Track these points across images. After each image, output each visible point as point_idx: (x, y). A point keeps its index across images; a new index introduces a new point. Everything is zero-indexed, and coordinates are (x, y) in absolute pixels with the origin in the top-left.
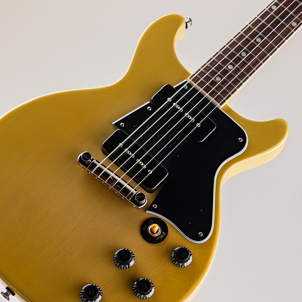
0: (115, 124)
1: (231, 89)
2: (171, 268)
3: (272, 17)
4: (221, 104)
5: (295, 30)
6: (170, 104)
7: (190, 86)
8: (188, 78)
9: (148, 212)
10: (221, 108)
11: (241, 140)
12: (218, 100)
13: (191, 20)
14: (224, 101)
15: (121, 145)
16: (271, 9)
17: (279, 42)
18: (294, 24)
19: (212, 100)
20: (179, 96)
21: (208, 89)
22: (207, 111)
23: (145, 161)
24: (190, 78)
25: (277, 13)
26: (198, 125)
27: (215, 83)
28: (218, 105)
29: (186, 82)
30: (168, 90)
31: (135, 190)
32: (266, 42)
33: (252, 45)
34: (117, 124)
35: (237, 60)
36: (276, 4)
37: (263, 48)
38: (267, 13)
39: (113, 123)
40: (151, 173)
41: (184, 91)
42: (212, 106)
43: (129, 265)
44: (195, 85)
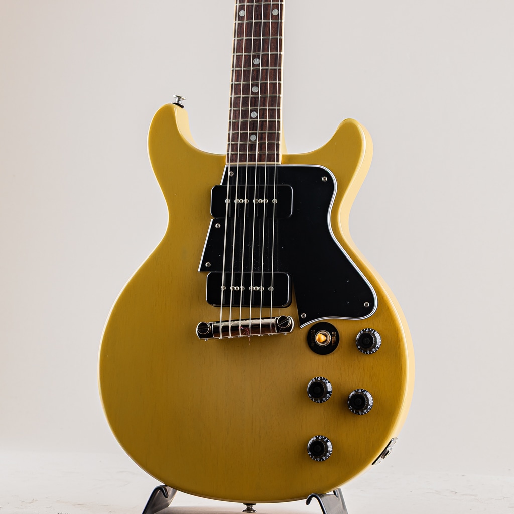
0: (201, 270)
1: (274, 137)
2: (368, 361)
3: (249, 25)
4: (277, 161)
5: (281, 18)
6: (232, 204)
7: (233, 169)
8: (226, 163)
9: (302, 327)
10: (280, 163)
11: (324, 179)
12: (272, 160)
13: (179, 98)
14: (278, 155)
15: (223, 288)
16: (241, 18)
17: (277, 45)
18: (275, 12)
19: (266, 164)
20: (233, 189)
21: (253, 158)
22: (270, 181)
23: (257, 283)
24: (228, 162)
25: (249, 16)
26: (274, 201)
27: (254, 145)
28: (274, 164)
29: (227, 168)
30: (219, 192)
31: (273, 318)
32: (265, 57)
33: (255, 72)
34: (203, 268)
35: (254, 102)
36: (242, 8)
37: (267, 66)
38: (240, 26)
39: (199, 270)
40: (272, 289)
41: (233, 179)
42: (271, 169)
43: (328, 392)
44: (238, 164)
